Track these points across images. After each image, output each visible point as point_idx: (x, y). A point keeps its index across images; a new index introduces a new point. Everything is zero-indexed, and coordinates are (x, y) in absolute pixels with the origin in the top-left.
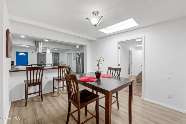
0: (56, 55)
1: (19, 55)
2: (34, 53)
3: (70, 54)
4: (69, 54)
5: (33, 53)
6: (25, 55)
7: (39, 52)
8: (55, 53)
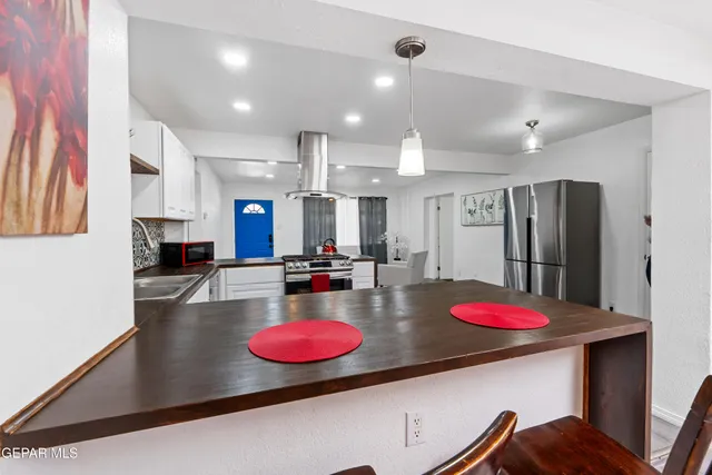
0: (373, 208)
1: (246, 211)
2: (293, 196)
3: (438, 197)
4: (433, 202)
5: (288, 195)
6: (262, 211)
7: (315, 188)
8: (370, 199)
